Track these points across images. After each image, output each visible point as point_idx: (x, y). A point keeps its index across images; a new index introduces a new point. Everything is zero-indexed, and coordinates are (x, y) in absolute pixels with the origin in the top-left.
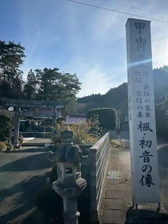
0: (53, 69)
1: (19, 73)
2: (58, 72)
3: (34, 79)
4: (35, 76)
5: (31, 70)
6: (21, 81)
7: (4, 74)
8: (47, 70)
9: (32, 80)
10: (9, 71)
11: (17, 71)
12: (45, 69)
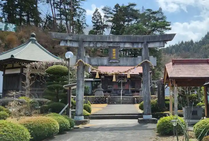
0: (128, 5)
1: (80, 12)
2: (135, 8)
3: (101, 22)
4: (103, 17)
5: (97, 10)
6: (83, 24)
7: (61, 15)
8: (119, 7)
9: (98, 24)
10: (67, 11)
11: (77, 9)
12: (117, 6)
